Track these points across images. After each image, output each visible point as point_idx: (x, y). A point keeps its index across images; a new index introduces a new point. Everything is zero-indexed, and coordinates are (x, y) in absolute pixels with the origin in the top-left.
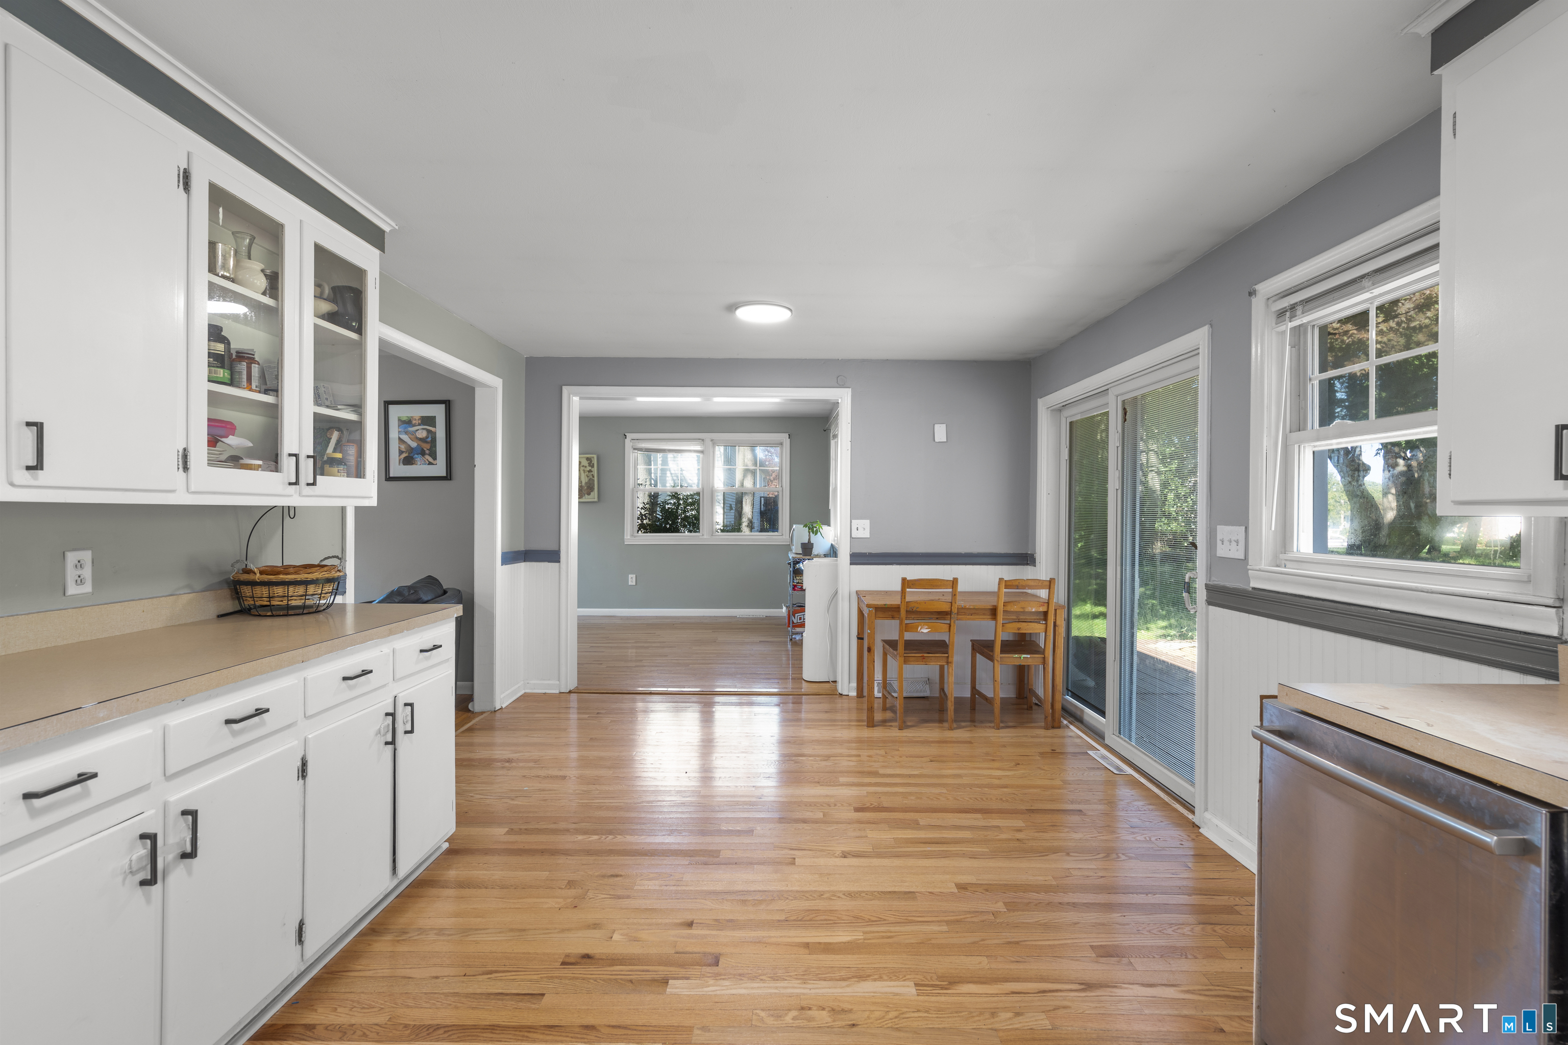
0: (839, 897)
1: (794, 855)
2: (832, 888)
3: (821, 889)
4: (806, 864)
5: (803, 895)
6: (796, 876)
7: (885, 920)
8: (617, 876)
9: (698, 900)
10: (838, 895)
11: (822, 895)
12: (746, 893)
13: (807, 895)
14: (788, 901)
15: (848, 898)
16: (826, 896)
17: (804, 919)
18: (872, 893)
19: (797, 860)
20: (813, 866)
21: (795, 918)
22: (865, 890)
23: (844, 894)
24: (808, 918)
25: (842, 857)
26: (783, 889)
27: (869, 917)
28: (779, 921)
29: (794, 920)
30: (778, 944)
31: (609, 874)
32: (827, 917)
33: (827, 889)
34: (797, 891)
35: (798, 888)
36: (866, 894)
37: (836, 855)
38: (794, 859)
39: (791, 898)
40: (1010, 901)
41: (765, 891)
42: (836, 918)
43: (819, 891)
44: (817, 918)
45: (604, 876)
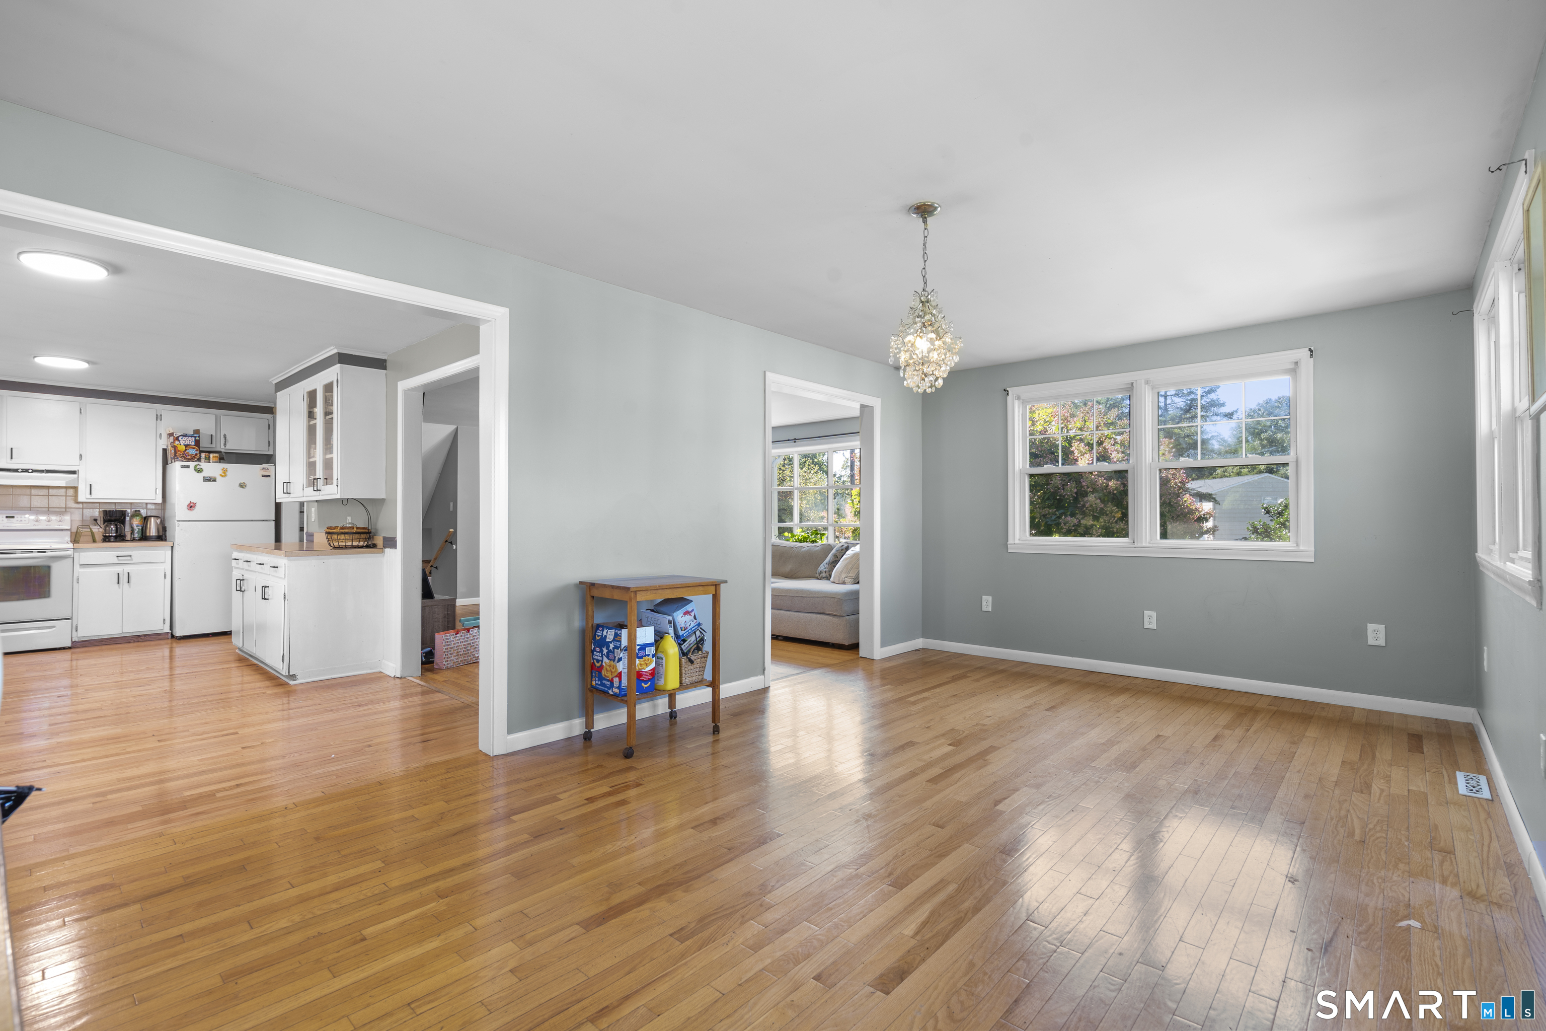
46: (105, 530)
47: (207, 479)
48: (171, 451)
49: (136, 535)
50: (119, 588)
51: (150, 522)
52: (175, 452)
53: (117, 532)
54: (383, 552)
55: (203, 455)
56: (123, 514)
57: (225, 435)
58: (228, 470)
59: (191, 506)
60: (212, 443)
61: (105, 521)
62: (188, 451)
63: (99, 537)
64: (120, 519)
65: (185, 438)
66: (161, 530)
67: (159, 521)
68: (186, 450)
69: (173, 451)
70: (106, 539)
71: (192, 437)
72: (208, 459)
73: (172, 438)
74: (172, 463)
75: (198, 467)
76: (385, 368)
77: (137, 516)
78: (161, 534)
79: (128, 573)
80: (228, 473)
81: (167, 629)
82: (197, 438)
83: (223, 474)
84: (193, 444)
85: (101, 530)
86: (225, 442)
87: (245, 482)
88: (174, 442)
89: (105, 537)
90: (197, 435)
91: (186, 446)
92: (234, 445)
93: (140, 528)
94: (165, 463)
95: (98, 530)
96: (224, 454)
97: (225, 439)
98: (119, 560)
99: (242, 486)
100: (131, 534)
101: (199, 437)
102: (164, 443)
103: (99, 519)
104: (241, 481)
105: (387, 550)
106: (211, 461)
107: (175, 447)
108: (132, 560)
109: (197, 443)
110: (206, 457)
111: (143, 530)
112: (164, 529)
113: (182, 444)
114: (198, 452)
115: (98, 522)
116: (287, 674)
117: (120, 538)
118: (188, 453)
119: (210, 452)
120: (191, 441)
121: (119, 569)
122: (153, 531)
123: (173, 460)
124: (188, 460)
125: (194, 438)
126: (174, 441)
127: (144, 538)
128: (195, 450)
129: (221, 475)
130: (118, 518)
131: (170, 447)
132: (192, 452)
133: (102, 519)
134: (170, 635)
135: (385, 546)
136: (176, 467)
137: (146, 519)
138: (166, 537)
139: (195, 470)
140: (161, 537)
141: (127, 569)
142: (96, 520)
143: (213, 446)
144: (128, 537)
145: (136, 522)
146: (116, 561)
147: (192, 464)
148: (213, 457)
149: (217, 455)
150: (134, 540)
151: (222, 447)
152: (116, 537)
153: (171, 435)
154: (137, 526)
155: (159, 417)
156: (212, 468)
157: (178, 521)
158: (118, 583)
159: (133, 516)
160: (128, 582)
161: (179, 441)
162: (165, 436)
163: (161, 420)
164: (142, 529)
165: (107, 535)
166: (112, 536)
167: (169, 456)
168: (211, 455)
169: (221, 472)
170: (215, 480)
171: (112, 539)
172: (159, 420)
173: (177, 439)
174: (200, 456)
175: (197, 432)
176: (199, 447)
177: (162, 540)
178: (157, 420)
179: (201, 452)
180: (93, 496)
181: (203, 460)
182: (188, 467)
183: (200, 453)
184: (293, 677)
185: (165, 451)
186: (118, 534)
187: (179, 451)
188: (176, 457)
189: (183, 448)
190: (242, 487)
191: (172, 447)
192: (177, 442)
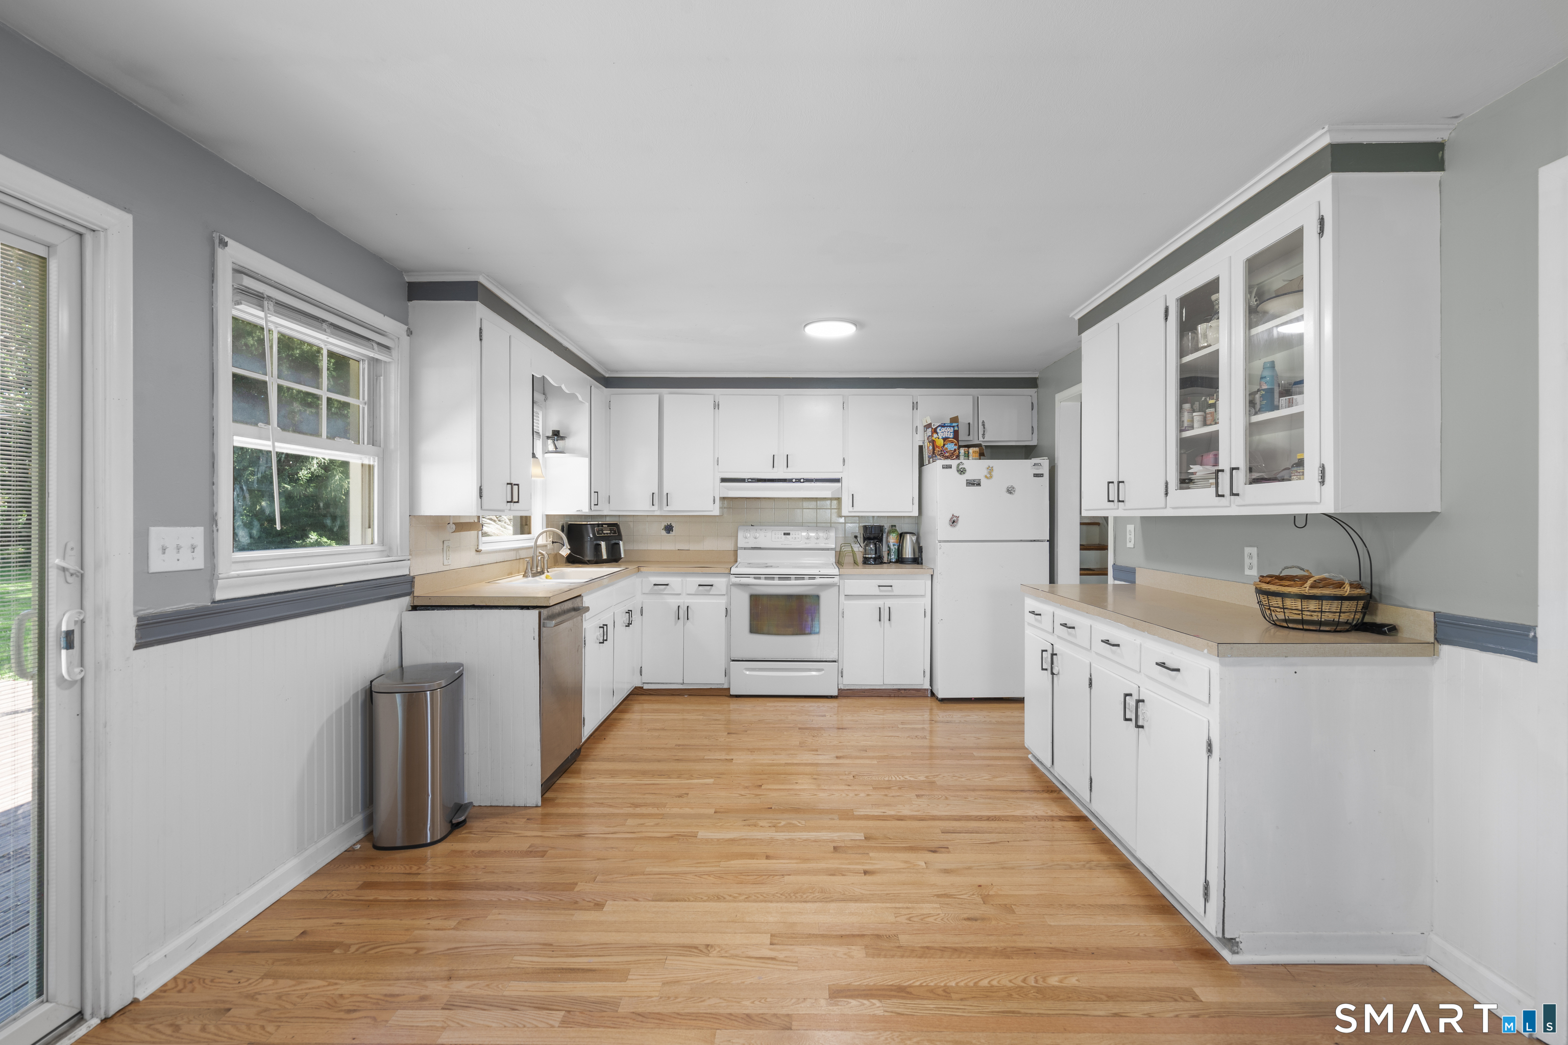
0: (730, 896)
1: (771, 950)
2: (735, 904)
3: (747, 903)
4: (758, 935)
5: (766, 899)
6: (771, 919)
7: (696, 875)
8: (968, 919)
9: (869, 892)
10: (731, 898)
11: (747, 898)
12: (823, 900)
13: (761, 897)
14: (781, 892)
15: (722, 895)
16: (743, 897)
17: (767, 876)
18: (696, 900)
19: (768, 942)
20: (750, 933)
21: (776, 877)
22: (702, 903)
23: (724, 898)
24: (764, 877)
25: (712, 946)
26: (785, 905)
27: (709, 878)
28: (789, 875)
29: (776, 875)
30: (791, 858)
31: (979, 921)
32: (747, 878)
33: (740, 904)
34: (771, 902)
35: (770, 905)
36: (702, 898)
37: (718, 949)
38: (771, 944)
39: (779, 895)
40: (565, 892)
41: (804, 902)
42: (739, 877)
43: (749, 902)
44: (755, 877)
45: (983, 919)
46: (865, 550)
47: (971, 483)
48: (928, 447)
49: (893, 557)
50: (881, 627)
51: (906, 539)
52: (934, 449)
53: (876, 553)
54: (1435, 654)
55: (962, 451)
56: (881, 529)
57: (983, 422)
58: (994, 468)
59: (954, 522)
60: (969, 435)
61: (865, 539)
62: (946, 446)
63: (860, 559)
64: (878, 536)
65: (944, 429)
66: (917, 550)
67: (914, 538)
68: (944, 445)
69: (931, 448)
70: (866, 561)
71: (950, 426)
72: (967, 456)
73: (930, 430)
74: (929, 463)
75: (961, 467)
76: (1439, 165)
77: (893, 532)
78: (917, 556)
79: (889, 608)
80: (994, 473)
81: (927, 686)
82: (956, 428)
83: (988, 476)
84: (952, 436)
85: (861, 549)
86: (984, 431)
87: (1014, 486)
88: (932, 436)
89: (865, 558)
90: (955, 424)
91: (945, 439)
92: (996, 435)
93: (896, 547)
94: (921, 464)
95: (858, 549)
96: (984, 448)
97: (984, 428)
98: (881, 591)
99: (1010, 491)
100: (888, 554)
101: (958, 426)
102: (920, 438)
103: (859, 536)
104: (1009, 484)
105: (1445, 649)
106: (971, 458)
107: (933, 442)
108: (892, 591)
109: (956, 433)
110: (965, 453)
111: (900, 551)
112: (920, 549)
113: (940, 437)
114: (956, 447)
115: (859, 539)
116: (1220, 935)
117: (878, 560)
118: (947, 449)
119: (969, 446)
120: (948, 433)
121: (879, 602)
122: (908, 553)
123: (931, 460)
124: (947, 458)
125: (952, 428)
126: (932, 433)
127: (900, 560)
128: (953, 444)
129: (986, 477)
130: (877, 535)
131: (927, 444)
132: (951, 447)
133: (862, 536)
134: (929, 691)
135: (1441, 638)
136: (935, 468)
137: (902, 536)
138: (922, 560)
139: (958, 471)
140: (917, 561)
141: (889, 602)
142: (856, 537)
143: (971, 438)
144: (885, 560)
145: (893, 539)
146: (876, 591)
147: (954, 463)
148: (973, 452)
149: (977, 449)
150: (891, 562)
151: (981, 439)
152: (875, 559)
153: (928, 426)
154: (894, 545)
155: (915, 406)
156: (975, 467)
157: (940, 542)
158: (880, 620)
159: (889, 533)
160: (889, 620)
161: (937, 433)
162: (921, 429)
163: (917, 409)
164: (898, 548)
165: (867, 556)
166: (871, 558)
167: (926, 455)
168: (971, 450)
169: (985, 472)
170: (979, 484)
171: (872, 561)
172: (915, 409)
173: (935, 431)
174: (959, 453)
175: (955, 420)
176: (958, 441)
177: (918, 563)
178: (913, 409)
179: (960, 447)
180: (855, 509)
181: (962, 457)
182: (950, 467)
183: (959, 449)
184: (1232, 944)
185: (921, 448)
186: (877, 556)
187: (937, 447)
188: (933, 456)
189: (940, 442)
190: (1011, 493)
191: (929, 442)
192: (935, 435)
